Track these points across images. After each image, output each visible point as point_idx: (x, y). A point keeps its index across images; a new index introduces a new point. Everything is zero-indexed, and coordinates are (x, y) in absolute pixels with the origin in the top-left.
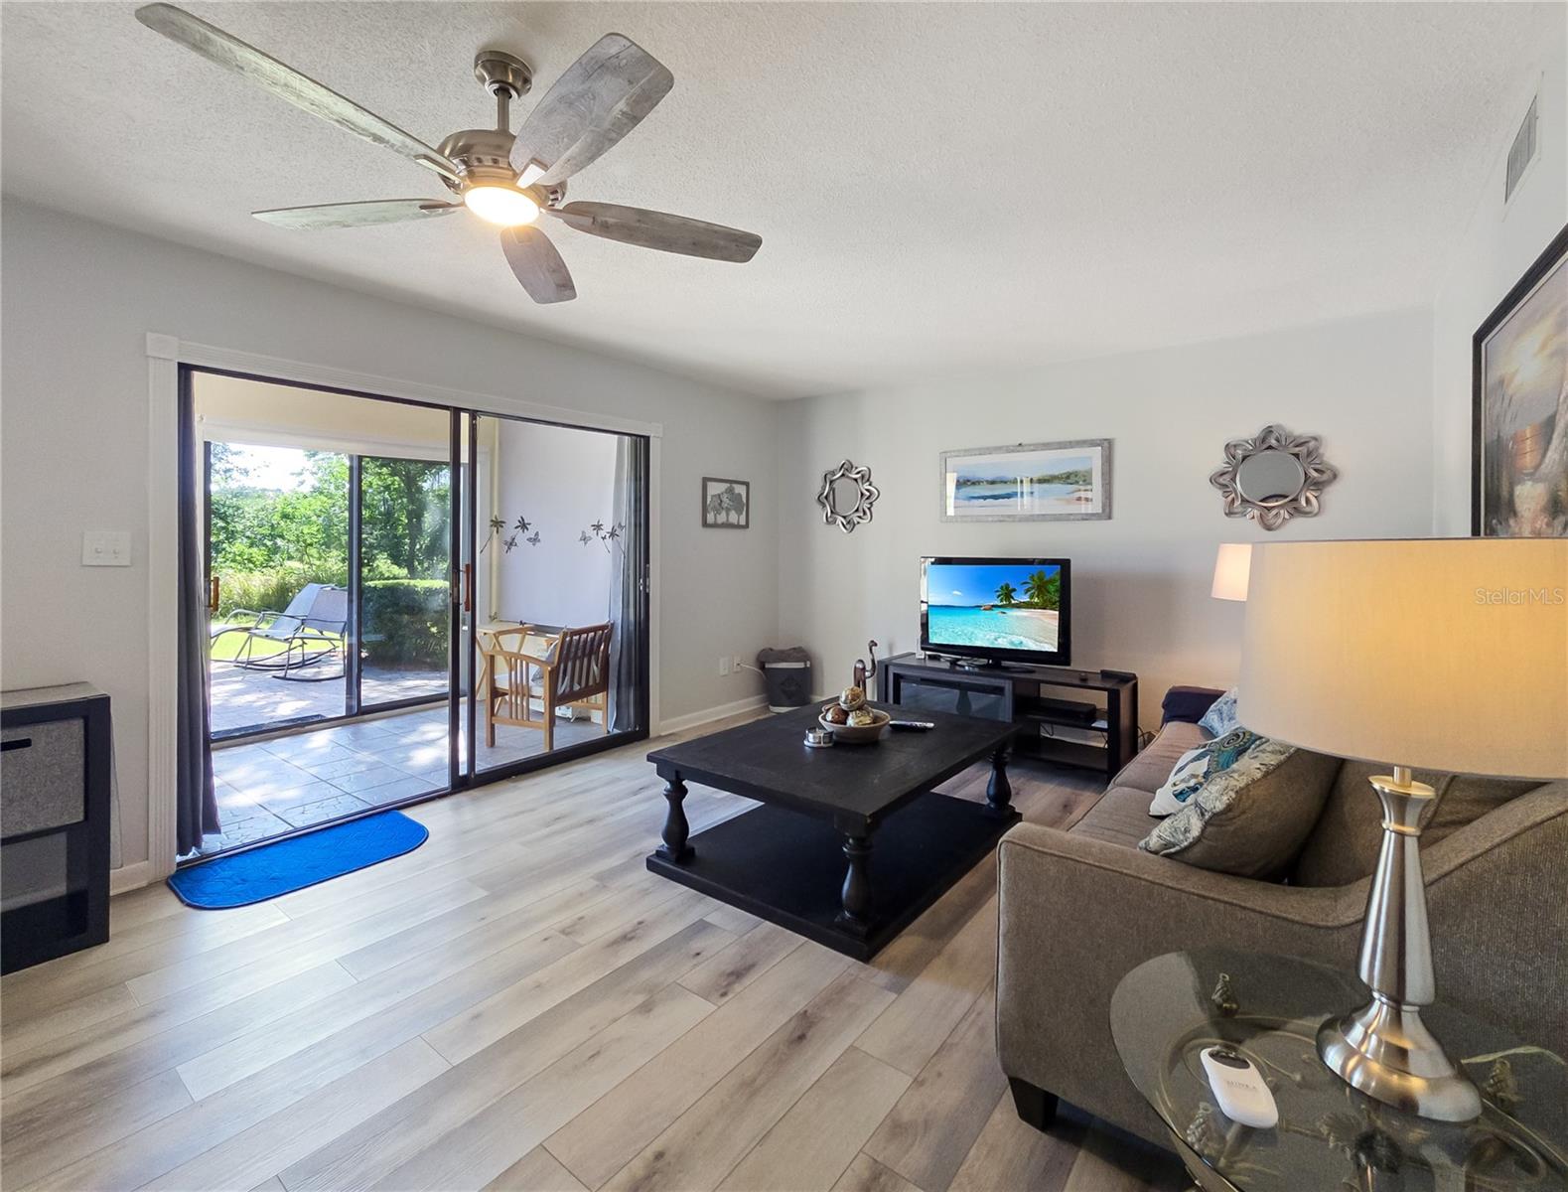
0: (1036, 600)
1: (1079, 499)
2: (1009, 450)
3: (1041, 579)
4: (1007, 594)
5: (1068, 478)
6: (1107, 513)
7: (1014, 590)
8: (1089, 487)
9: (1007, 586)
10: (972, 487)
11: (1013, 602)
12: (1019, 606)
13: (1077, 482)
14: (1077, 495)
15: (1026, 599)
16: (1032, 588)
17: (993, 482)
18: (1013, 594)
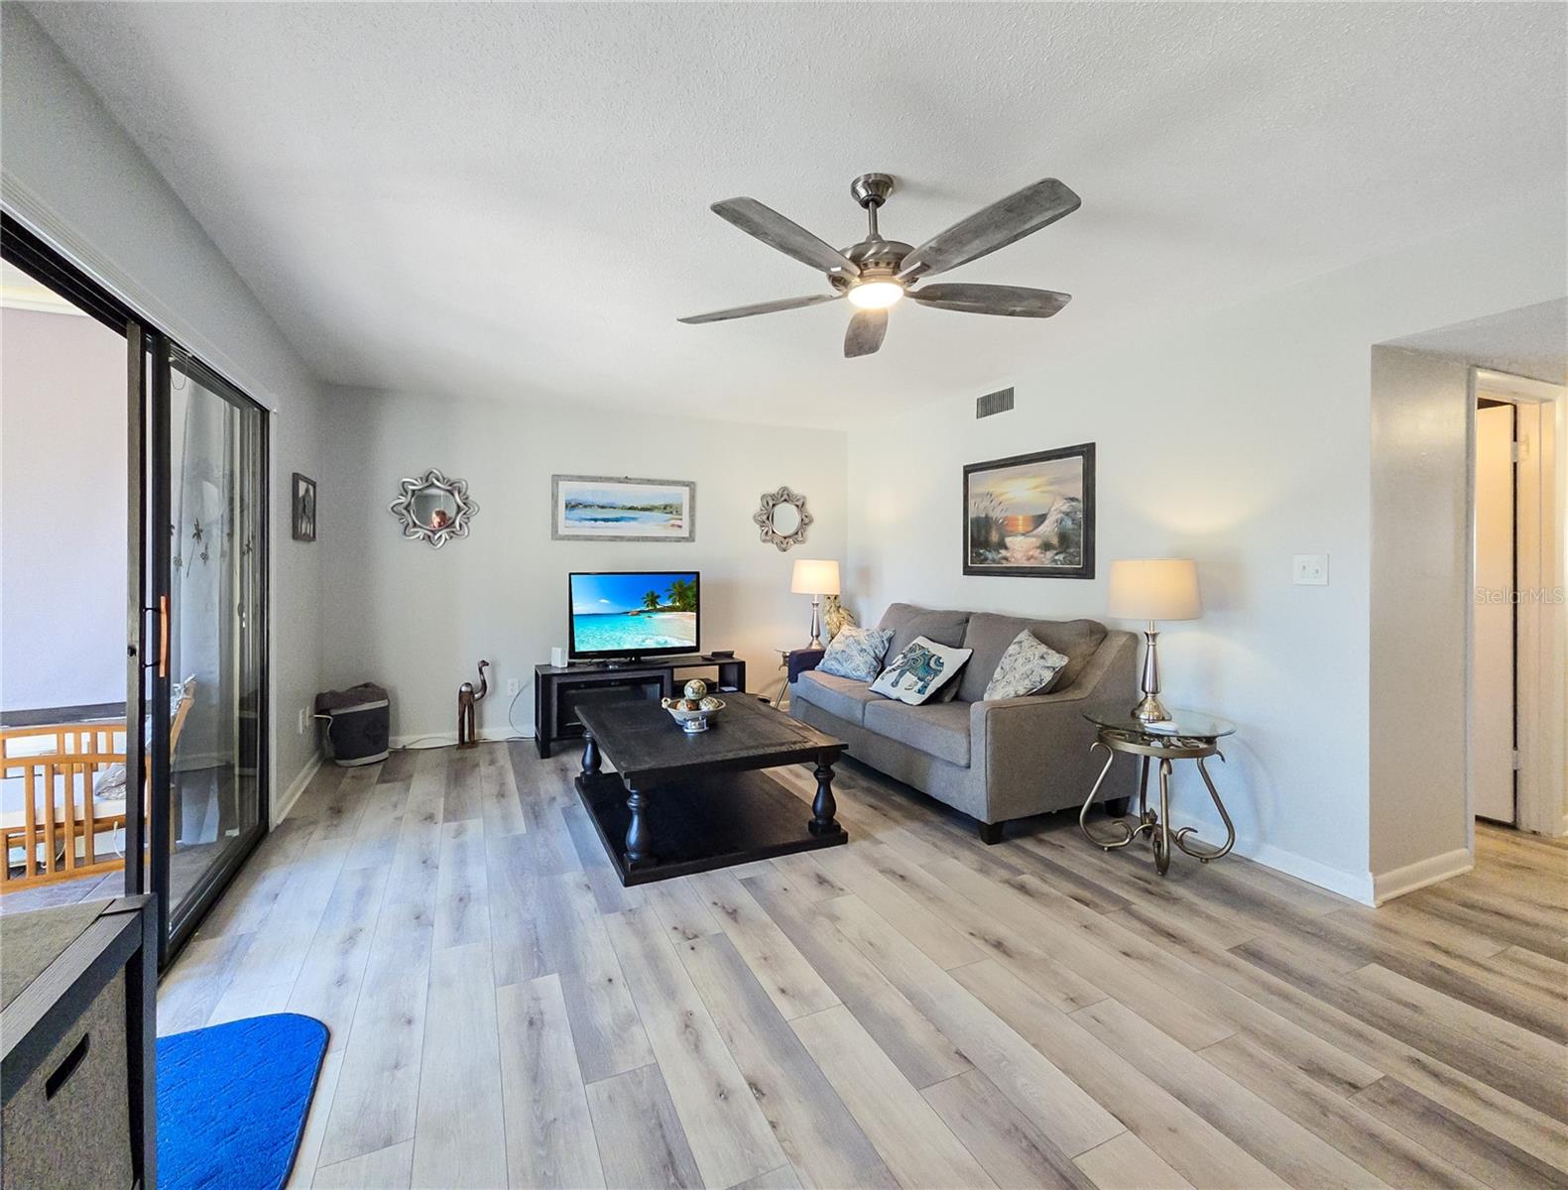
0: (678, 604)
1: (673, 525)
2: (619, 481)
3: (681, 586)
4: (653, 600)
5: (666, 508)
6: (691, 538)
7: (658, 597)
8: (680, 517)
9: (652, 594)
10: (584, 509)
11: (658, 607)
12: (663, 610)
13: (671, 513)
14: (672, 522)
15: (669, 604)
16: (674, 594)
17: (603, 507)
18: (658, 600)
